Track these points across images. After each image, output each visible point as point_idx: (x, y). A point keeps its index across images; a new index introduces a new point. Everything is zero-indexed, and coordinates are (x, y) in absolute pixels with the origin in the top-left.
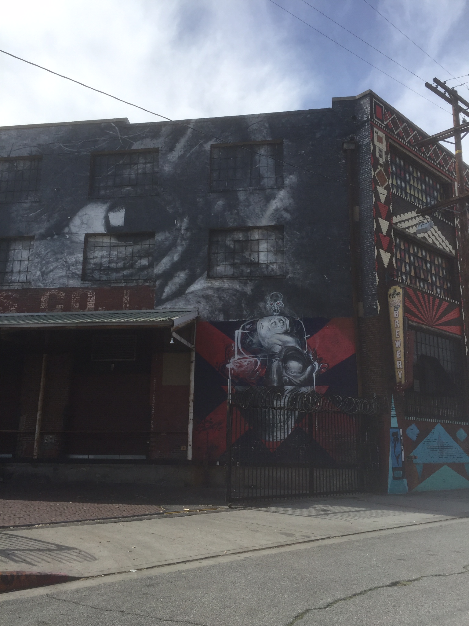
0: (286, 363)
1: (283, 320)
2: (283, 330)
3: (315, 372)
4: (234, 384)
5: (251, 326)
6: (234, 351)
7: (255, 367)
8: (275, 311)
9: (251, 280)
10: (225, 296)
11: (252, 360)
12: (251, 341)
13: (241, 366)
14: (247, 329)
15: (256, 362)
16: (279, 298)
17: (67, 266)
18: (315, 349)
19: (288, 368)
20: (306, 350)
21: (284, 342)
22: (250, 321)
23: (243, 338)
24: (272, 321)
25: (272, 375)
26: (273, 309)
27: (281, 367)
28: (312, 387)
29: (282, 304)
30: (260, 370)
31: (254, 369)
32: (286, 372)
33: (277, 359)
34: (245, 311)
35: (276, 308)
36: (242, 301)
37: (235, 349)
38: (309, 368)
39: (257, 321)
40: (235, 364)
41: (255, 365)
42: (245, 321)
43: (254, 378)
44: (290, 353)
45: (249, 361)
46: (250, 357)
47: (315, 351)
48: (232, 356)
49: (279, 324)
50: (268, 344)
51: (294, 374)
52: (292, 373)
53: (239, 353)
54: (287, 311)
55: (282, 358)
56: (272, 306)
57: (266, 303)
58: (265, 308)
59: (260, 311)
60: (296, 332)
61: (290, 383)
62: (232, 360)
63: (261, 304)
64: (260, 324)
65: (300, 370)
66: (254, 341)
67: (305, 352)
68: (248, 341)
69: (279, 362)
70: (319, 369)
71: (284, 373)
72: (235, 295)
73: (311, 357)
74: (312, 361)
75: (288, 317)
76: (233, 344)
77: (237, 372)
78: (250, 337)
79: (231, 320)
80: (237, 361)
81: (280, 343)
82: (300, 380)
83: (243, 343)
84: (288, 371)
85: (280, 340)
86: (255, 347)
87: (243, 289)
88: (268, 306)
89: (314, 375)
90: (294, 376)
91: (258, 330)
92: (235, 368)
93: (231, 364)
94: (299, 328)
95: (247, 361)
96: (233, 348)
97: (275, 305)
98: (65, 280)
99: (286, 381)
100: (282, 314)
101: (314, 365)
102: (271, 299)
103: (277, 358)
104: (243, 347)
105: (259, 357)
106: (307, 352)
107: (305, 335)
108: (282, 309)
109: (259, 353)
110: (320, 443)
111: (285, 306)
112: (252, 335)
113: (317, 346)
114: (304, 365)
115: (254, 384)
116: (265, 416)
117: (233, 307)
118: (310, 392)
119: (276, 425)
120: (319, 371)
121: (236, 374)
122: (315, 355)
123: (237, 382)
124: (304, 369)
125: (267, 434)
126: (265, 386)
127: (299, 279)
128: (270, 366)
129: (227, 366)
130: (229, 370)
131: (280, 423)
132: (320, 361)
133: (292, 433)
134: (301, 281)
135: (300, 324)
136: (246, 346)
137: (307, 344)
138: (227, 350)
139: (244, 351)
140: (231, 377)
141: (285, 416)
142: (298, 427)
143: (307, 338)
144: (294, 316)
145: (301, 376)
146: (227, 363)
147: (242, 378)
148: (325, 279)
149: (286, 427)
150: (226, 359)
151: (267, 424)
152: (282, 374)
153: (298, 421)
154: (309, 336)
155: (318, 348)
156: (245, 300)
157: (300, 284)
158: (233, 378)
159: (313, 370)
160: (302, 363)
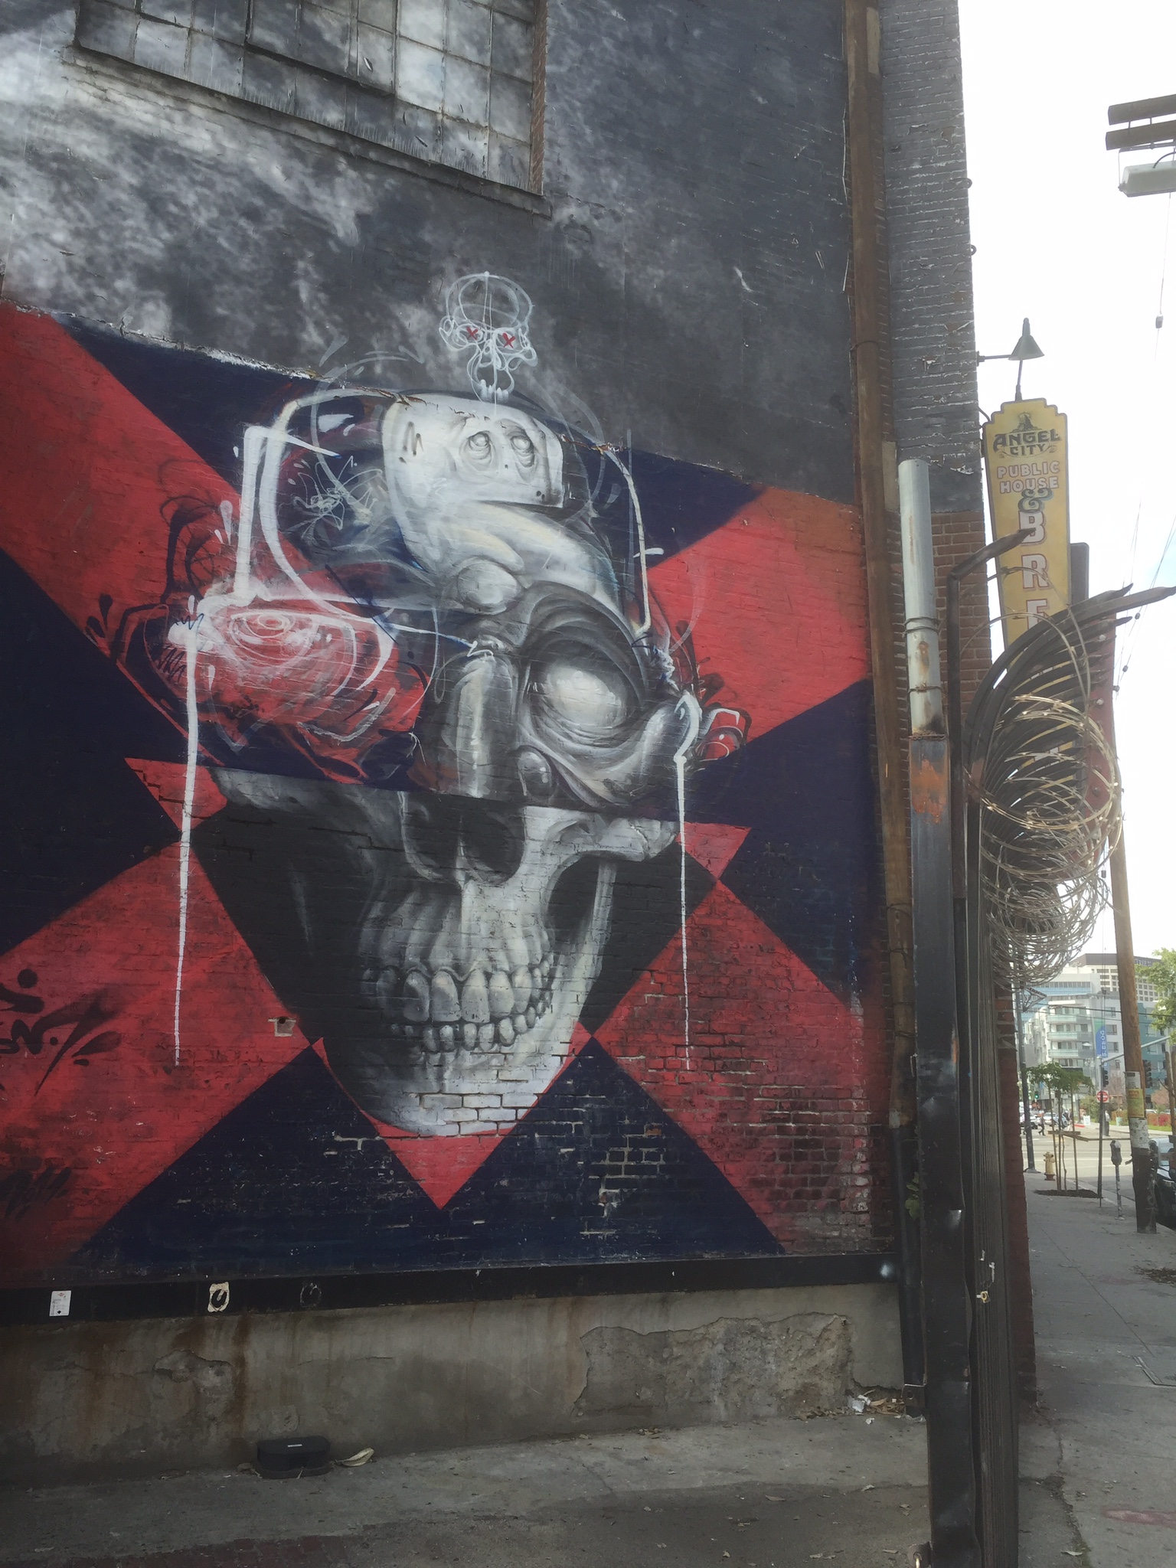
0: (537, 675)
1: (532, 434)
2: (528, 493)
3: (686, 746)
4: (217, 753)
5: (347, 422)
6: (230, 547)
7: (362, 671)
8: (486, 374)
9: (358, 162)
10: (190, 199)
11: (349, 624)
12: (344, 511)
13: (272, 651)
14: (321, 435)
15: (370, 647)
16: (511, 310)
18: (686, 625)
19: (550, 705)
20: (642, 621)
21: (534, 560)
22: (344, 392)
23: (291, 481)
24: (473, 427)
25: (460, 731)
26: (480, 365)
27: (512, 692)
28: (671, 825)
29: (525, 351)
30: (392, 693)
31: (354, 682)
32: (536, 726)
33: (488, 647)
34: (311, 328)
35: (497, 365)
36: (301, 264)
37: (235, 538)
38: (656, 724)
39: (389, 402)
40: (235, 633)
41: (360, 660)
42: (309, 387)
43: (350, 738)
44: (560, 622)
45: (324, 630)
46: (330, 602)
47: (686, 635)
48: (214, 575)
49: (511, 456)
50: (446, 548)
51: (580, 743)
52: (570, 738)
53: (264, 566)
54: (551, 391)
55: (519, 640)
56: (476, 344)
57: (439, 315)
58: (434, 342)
59: (402, 349)
60: (594, 514)
61: (561, 795)
62: (211, 603)
63: (414, 318)
64: (403, 428)
65: (609, 722)
66: (363, 514)
67: (639, 631)
68: (323, 504)
69: (499, 664)
70: (705, 732)
71: (527, 732)
72: (253, 215)
73: (669, 665)
74: (670, 686)
75: (557, 427)
76: (226, 507)
77: (241, 683)
78: (339, 487)
79: (220, 355)
80: (244, 616)
81: (511, 558)
82: (607, 783)
83: (290, 515)
84: (549, 721)
85: (511, 544)
86: (369, 553)
87: (308, 198)
88: (453, 333)
89: (680, 760)
90: (578, 756)
91: (390, 459)
92: (229, 654)
93: (205, 625)
94: (612, 498)
95: (315, 626)
96: (222, 528)
97: (491, 343)
99: (533, 778)
100: (523, 400)
101: (683, 711)
102: (468, 305)
103: (492, 641)
104: (292, 539)
105: (387, 614)
106: (649, 634)
107: (642, 544)
108: (528, 374)
109: (388, 593)
110: (704, 1143)
111: (544, 363)
112: (350, 479)
113: (697, 612)
114: (631, 700)
115: (351, 772)
116: (402, 974)
117: (238, 280)
118: (655, 852)
119: (470, 1030)
120: (705, 743)
121: (230, 697)
122: (686, 657)
123: (238, 744)
124: (633, 721)
125: (413, 1090)
126: (417, 791)
127: (617, 247)
128: (451, 681)
129: (179, 634)
130: (191, 662)
131: (495, 1020)
132: (711, 692)
133: (557, 1084)
134: (628, 261)
135: (613, 476)
136: (308, 537)
137: (650, 590)
138: (185, 534)
139: (293, 561)
140: (201, 707)
141: (522, 978)
142: (592, 1047)
143: (652, 561)
144: (588, 426)
145: (613, 761)
146: (181, 615)
147: (271, 728)
148: (738, 288)
149: (525, 1046)
150: (172, 585)
151: (421, 1026)
152: (513, 733)
153: (592, 1014)
154: (659, 551)
155: (701, 621)
156: (317, 262)
157: (619, 273)
158: (215, 718)
159: (674, 733)
160: (621, 687)
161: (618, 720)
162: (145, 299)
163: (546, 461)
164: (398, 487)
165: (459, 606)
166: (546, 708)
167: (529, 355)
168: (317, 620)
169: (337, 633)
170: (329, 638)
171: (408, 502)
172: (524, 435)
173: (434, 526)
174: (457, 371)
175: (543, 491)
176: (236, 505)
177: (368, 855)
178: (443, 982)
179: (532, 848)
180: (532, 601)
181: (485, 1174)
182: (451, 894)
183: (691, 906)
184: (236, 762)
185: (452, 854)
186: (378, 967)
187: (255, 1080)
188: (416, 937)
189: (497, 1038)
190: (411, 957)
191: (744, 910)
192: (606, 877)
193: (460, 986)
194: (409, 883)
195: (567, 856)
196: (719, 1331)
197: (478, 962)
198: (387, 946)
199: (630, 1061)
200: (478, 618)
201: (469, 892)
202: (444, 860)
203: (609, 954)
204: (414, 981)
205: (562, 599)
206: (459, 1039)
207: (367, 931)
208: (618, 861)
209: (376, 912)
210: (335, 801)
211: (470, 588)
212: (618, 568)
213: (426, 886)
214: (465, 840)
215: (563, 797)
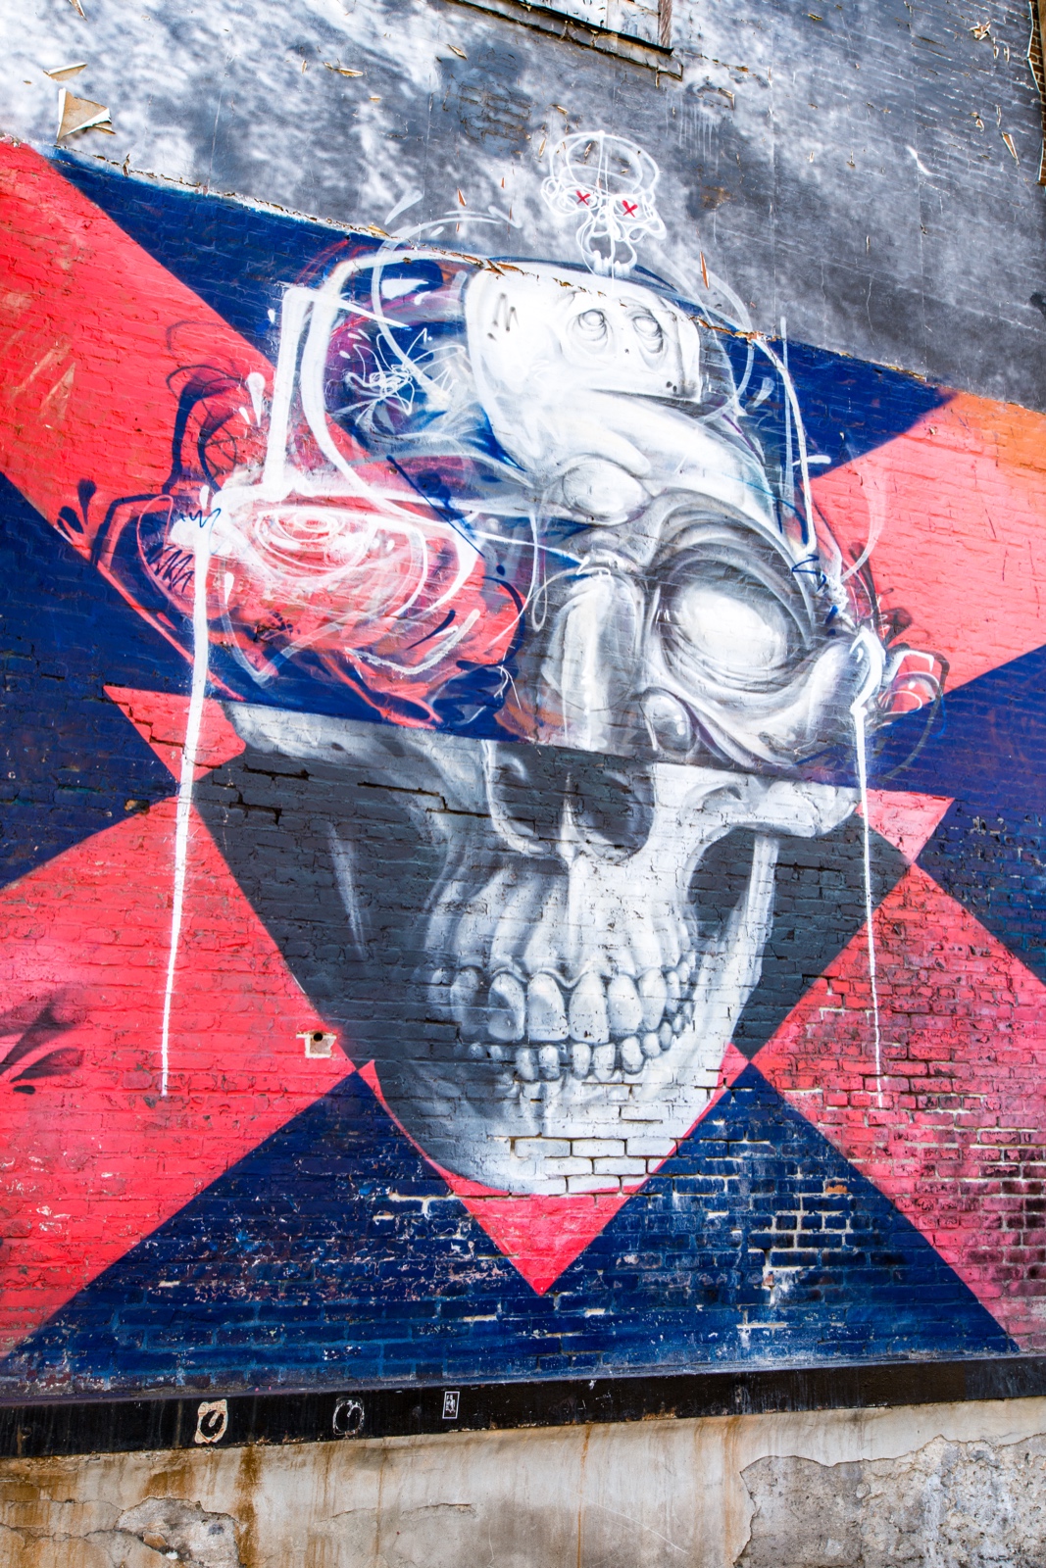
0: (669, 595)
1: (661, 315)
2: (656, 383)
3: (866, 694)
5: (422, 288)
6: (258, 431)
7: (432, 588)
8: (601, 245)
11: (422, 531)
12: (412, 391)
13: (313, 559)
14: (384, 302)
15: (446, 559)
16: (633, 175)
18: (861, 548)
19: (687, 638)
20: (805, 539)
22: (415, 255)
23: (344, 354)
24: (583, 302)
25: (566, 666)
26: (593, 234)
27: (637, 621)
28: (849, 792)
29: (650, 224)
30: (475, 615)
31: (423, 601)
32: (669, 663)
33: (605, 565)
34: (375, 178)
35: (614, 235)
36: (364, 109)
37: (266, 418)
38: (828, 665)
39: (474, 269)
40: (264, 536)
41: (434, 574)
42: (374, 244)
43: (416, 670)
44: (697, 537)
45: (382, 533)
46: (400, 503)
47: (861, 561)
48: (236, 460)
49: (633, 339)
50: (547, 443)
51: (726, 686)
52: (713, 679)
53: (304, 453)
54: (684, 266)
55: (645, 557)
56: (588, 209)
57: (539, 174)
58: (533, 205)
59: (493, 210)
60: (741, 412)
61: (702, 748)
62: (232, 496)
63: (508, 175)
64: (493, 299)
65: (765, 663)
66: (439, 397)
67: (801, 552)
68: (386, 383)
69: (619, 586)
70: (890, 678)
71: (656, 670)
72: (304, 50)
73: (841, 596)
74: (841, 620)
75: (694, 310)
76: (255, 381)
77: (268, 597)
78: (408, 364)
79: (250, 203)
80: (277, 513)
81: (633, 459)
82: (764, 737)
84: (686, 659)
85: (632, 439)
86: (447, 445)
87: (375, 36)
88: (557, 201)
90: (723, 702)
91: (473, 331)
92: (254, 561)
93: (221, 522)
94: (763, 395)
95: (372, 529)
96: (249, 405)
97: (607, 211)
99: (665, 732)
100: (648, 277)
101: (860, 652)
102: (579, 166)
103: (609, 557)
105: (469, 519)
106: (815, 557)
107: (802, 449)
108: (654, 247)
109: (469, 493)
110: (904, 1203)
111: (674, 238)
112: (421, 355)
113: (874, 534)
114: (794, 635)
115: (419, 713)
116: (485, 978)
117: (282, 121)
118: (827, 826)
119: (581, 1053)
120: (892, 692)
121: (254, 614)
122: (865, 584)
123: (264, 673)
124: (797, 661)
125: (501, 1131)
126: (508, 739)
127: (765, 115)
128: (553, 606)
129: (182, 533)
131: (616, 1039)
132: (896, 627)
133: (702, 1127)
134: (777, 131)
135: (764, 368)
136: (365, 422)
137: (816, 505)
138: (199, 411)
139: (345, 449)
140: (215, 625)
141: (652, 984)
142: (750, 1076)
143: (816, 471)
144: (733, 312)
145: (770, 710)
146: (186, 507)
147: (309, 656)
148: (911, 170)
149: (657, 1074)
150: (179, 471)
151: (511, 1046)
152: (638, 672)
153: (748, 1034)
154: (826, 459)
155: (880, 544)
156: (387, 107)
157: (765, 144)
158: (231, 638)
159: (849, 678)
160: (779, 619)
161: (778, 661)
162: (157, 135)
163: (679, 347)
164: (485, 366)
165: (566, 514)
166: (681, 642)
167: (656, 226)
168: (373, 522)
169: (401, 540)
170: (391, 544)
171: (499, 385)
172: (651, 318)
173: (532, 416)
174: (563, 239)
175: (676, 382)
176: (269, 378)
177: (441, 823)
178: (544, 988)
179: (662, 819)
180: (661, 511)
181: (602, 1250)
182: (553, 869)
183: (882, 892)
184: (256, 695)
185: (556, 821)
186: (452, 967)
187: (281, 1112)
188: (506, 932)
189: (619, 1064)
190: (499, 954)
191: (948, 901)
192: (765, 855)
193: (567, 993)
194: (497, 859)
195: (714, 828)
196: (935, 1454)
197: (591, 966)
198: (465, 941)
199: (801, 1097)
200: (589, 528)
201: (579, 871)
202: (544, 825)
203: (772, 954)
204: (503, 986)
205: (695, 511)
206: (566, 1064)
207: (439, 920)
208: (784, 838)
209: (452, 893)
210: (396, 749)
211: (577, 491)
212: (773, 478)
213: (520, 863)
214: (574, 804)
215: (709, 757)
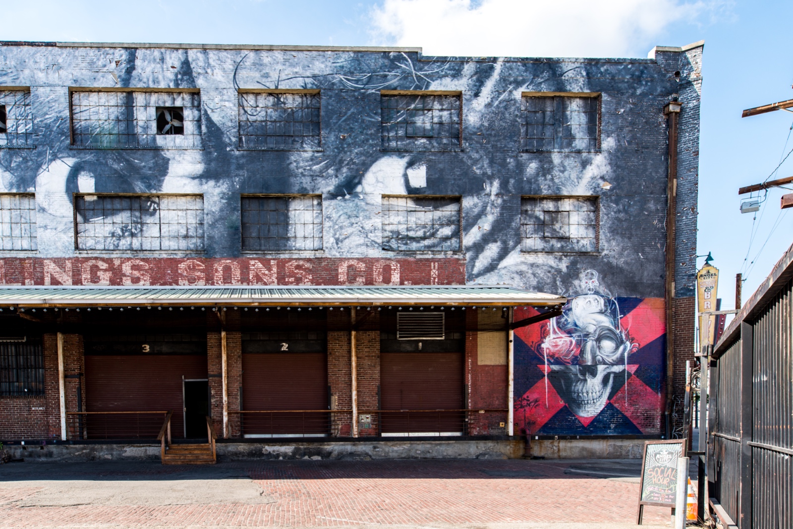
0: (599, 343)
1: (598, 299)
2: (598, 310)
3: (627, 351)
4: (550, 363)
5: (566, 305)
6: (549, 330)
7: (570, 347)
8: (589, 290)
9: (566, 256)
10: (539, 272)
11: (568, 339)
12: (566, 320)
13: (556, 346)
15: (571, 342)
16: (594, 276)
17: (364, 232)
18: (628, 329)
20: (619, 330)
21: (599, 322)
24: (587, 300)
25: (586, 354)
26: (588, 288)
27: (595, 346)
28: (624, 366)
29: (597, 283)
30: (575, 349)
31: (569, 349)
32: (600, 351)
34: (559, 289)
35: (591, 287)
36: (557, 278)
37: (550, 328)
38: (622, 348)
39: (572, 300)
40: (551, 344)
41: (570, 345)
43: (569, 358)
44: (603, 333)
45: (564, 341)
46: (565, 336)
47: (627, 331)
48: (547, 335)
49: (594, 303)
50: (583, 323)
51: (607, 353)
52: (605, 353)
53: (555, 332)
54: (602, 290)
55: (596, 337)
56: (587, 284)
57: (581, 281)
58: (580, 286)
59: (575, 289)
60: (610, 311)
62: (547, 340)
63: (576, 282)
64: (575, 303)
65: (612, 349)
66: (569, 320)
67: (618, 332)
68: (563, 320)
69: (593, 342)
70: (631, 348)
71: (598, 353)
72: (549, 272)
73: (624, 337)
74: (624, 341)
75: (602, 296)
76: (548, 324)
77: (552, 352)
78: (565, 316)
80: (552, 341)
81: (595, 323)
82: (612, 360)
83: (558, 323)
84: (602, 350)
85: (594, 320)
86: (570, 327)
87: (558, 266)
88: (583, 284)
89: (626, 354)
90: (607, 356)
91: (573, 309)
92: (550, 347)
93: (546, 343)
94: (613, 308)
95: (562, 341)
96: (548, 327)
97: (590, 284)
98: (363, 249)
99: (599, 361)
100: (597, 293)
101: (627, 345)
102: (586, 277)
103: (591, 338)
104: (559, 327)
105: (574, 337)
106: (620, 332)
107: (619, 315)
108: (597, 287)
109: (574, 333)
110: (629, 418)
111: (600, 284)
112: (567, 315)
113: (629, 326)
114: (617, 344)
115: (569, 363)
116: (578, 394)
117: (548, 284)
118: (621, 371)
119: (589, 401)
120: (631, 350)
121: (551, 354)
122: (627, 335)
123: (552, 361)
124: (617, 348)
125: (581, 410)
126: (580, 365)
127: (614, 257)
128: (585, 346)
129: (543, 345)
130: (545, 349)
131: (593, 400)
132: (632, 341)
133: (604, 409)
134: (617, 259)
135: (614, 303)
136: (561, 326)
137: (621, 324)
138: (543, 329)
139: (559, 330)
140: (547, 356)
141: (598, 393)
142: (610, 403)
143: (621, 318)
144: (608, 295)
145: (613, 356)
146: (543, 342)
147: (557, 358)
148: (640, 258)
149: (598, 403)
150: (542, 338)
151: (582, 401)
152: (595, 353)
153: (609, 398)
154: (622, 316)
155: (631, 327)
156: (560, 277)
157: (614, 262)
158: (549, 357)
159: (625, 349)
160: (615, 342)
161: (614, 348)
163: (601, 303)
164: (575, 314)
165: (586, 333)
166: (601, 348)
168: (563, 339)
169: (566, 341)
171: (577, 316)
172: (596, 299)
173: (581, 320)
174: (584, 290)
175: (600, 309)
176: (550, 323)
177: (572, 376)
178: (585, 394)
179: (599, 372)
180: (598, 330)
181: (592, 423)
182: (585, 380)
183: (628, 379)
184: (552, 364)
185: (586, 374)
186: (575, 393)
187: (558, 409)
188: (580, 388)
189: (594, 402)
190: (580, 391)
191: (638, 379)
192: (612, 376)
193: (588, 395)
194: (579, 380)
195: (605, 373)
196: (631, 445)
197: (590, 392)
198: (576, 390)
199: (616, 405)
200: (589, 334)
201: (589, 380)
202: (584, 375)
203: (612, 388)
204: (580, 394)
205: (603, 328)
206: (588, 403)
207: (573, 387)
208: (615, 373)
209: (574, 384)
210: (567, 368)
211: (587, 329)
212: (614, 320)
213: (582, 380)
214: (588, 372)
215: (604, 363)
